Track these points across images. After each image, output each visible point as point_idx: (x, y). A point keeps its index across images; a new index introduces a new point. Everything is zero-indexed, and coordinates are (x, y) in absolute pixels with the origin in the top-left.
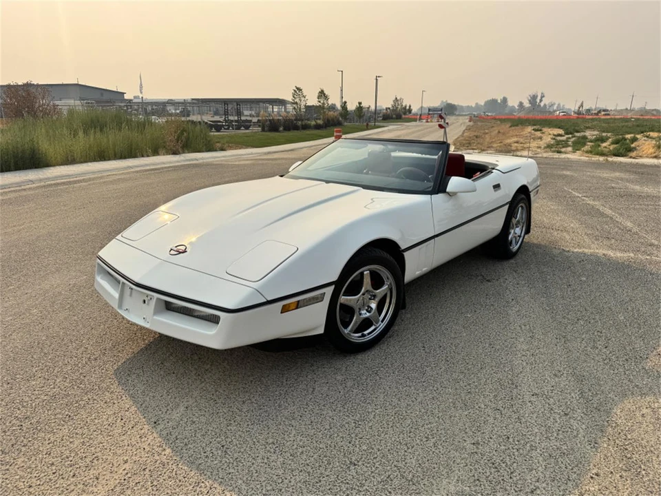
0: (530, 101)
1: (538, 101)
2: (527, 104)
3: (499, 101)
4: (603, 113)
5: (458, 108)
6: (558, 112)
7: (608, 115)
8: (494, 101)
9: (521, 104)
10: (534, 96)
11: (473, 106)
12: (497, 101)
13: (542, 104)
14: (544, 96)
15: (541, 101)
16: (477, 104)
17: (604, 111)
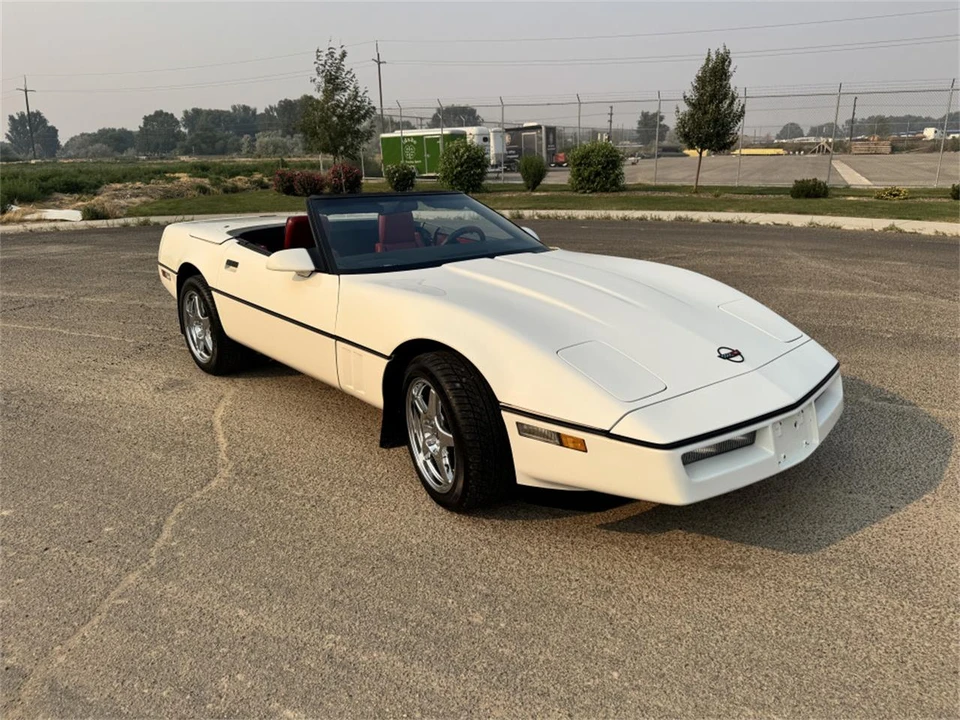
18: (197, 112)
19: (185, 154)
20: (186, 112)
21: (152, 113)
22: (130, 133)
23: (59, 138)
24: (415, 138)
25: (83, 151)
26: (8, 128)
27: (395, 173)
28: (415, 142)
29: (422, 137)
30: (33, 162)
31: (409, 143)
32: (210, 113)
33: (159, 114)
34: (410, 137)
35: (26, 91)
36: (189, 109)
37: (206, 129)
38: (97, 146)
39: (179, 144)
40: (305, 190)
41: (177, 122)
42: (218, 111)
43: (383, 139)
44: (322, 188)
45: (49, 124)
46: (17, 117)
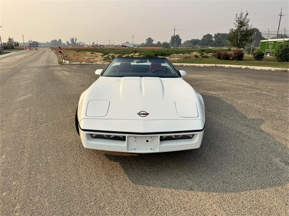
0: (71, 41)
1: (75, 41)
2: (70, 42)
3: (58, 41)
4: (102, 46)
5: (39, 43)
6: (85, 46)
7: (104, 47)
8: (55, 41)
9: (68, 42)
10: (72, 39)
11: (46, 43)
12: (56, 40)
13: (76, 43)
14: (76, 39)
15: (76, 41)
16: (47, 42)
17: (102, 45)
18: (219, 34)
19: (211, 46)
20: (215, 34)
21: (206, 35)
22: (199, 40)
23: (181, 42)
24: (273, 42)
25: (185, 45)
26: (171, 39)
27: (256, 54)
28: (273, 43)
29: (277, 41)
30: (172, 48)
31: (271, 44)
32: (222, 34)
33: (208, 35)
34: (272, 42)
35: (175, 30)
36: (216, 33)
37: (219, 39)
38: (189, 44)
39: (210, 44)
40: (224, 58)
41: (212, 37)
42: (225, 34)
43: (261, 42)
44: (230, 57)
45: (180, 38)
46: (173, 36)
